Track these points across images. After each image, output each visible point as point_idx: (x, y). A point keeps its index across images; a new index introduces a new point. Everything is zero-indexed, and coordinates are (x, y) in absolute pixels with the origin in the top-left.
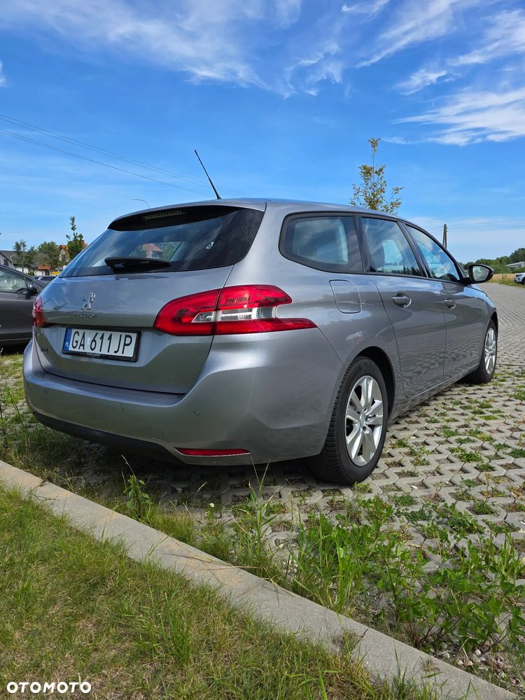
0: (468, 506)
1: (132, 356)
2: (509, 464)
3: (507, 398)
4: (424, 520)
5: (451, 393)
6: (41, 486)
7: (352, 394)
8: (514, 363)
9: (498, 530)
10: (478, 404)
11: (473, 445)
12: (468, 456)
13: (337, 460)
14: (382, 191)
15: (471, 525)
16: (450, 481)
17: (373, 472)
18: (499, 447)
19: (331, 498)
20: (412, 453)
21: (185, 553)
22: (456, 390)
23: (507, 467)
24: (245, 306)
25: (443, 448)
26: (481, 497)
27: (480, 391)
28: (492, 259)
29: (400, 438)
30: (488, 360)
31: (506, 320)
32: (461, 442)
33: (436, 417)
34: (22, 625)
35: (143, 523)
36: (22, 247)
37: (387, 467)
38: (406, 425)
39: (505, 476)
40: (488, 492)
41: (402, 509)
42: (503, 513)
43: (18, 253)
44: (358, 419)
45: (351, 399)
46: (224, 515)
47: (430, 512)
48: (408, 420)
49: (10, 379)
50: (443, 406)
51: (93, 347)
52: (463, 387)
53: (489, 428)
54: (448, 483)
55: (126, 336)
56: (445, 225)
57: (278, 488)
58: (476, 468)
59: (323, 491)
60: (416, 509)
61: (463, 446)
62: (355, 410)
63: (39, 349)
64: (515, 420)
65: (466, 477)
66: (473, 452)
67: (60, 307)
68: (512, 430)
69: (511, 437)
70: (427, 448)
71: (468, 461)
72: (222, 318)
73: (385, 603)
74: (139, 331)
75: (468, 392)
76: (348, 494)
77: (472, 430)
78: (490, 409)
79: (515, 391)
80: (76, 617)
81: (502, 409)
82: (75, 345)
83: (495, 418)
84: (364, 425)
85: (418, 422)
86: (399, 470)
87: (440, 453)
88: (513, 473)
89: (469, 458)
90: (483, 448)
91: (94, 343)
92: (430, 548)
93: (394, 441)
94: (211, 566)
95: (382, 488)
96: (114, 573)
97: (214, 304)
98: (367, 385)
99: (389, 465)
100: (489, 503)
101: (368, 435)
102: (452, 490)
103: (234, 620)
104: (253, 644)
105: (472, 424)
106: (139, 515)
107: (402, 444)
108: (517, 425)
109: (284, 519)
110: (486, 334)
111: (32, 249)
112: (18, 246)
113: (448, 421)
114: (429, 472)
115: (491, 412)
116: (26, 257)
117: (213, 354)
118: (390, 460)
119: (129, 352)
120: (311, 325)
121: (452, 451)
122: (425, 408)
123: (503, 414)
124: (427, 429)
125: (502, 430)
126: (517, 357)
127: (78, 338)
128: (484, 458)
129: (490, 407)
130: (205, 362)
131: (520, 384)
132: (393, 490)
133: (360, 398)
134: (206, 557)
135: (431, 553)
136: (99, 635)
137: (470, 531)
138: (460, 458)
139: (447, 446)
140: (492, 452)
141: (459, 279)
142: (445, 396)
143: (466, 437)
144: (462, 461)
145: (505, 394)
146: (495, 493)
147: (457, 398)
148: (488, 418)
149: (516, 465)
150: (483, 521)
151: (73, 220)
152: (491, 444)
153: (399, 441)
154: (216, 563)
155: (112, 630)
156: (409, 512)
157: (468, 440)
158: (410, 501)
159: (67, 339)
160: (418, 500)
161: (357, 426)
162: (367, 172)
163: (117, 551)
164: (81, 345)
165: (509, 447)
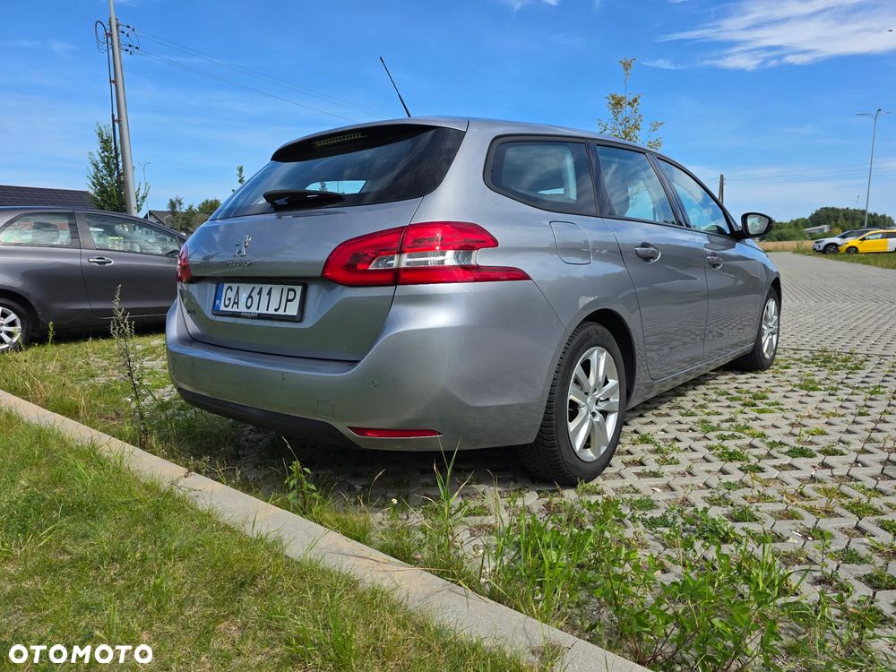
0: (725, 512)
1: (295, 314)
2: (785, 465)
3: (790, 388)
4: (666, 526)
5: (717, 381)
6: (186, 477)
7: (578, 370)
8: (802, 347)
9: (761, 540)
10: (751, 395)
11: (739, 442)
12: (731, 454)
13: (555, 451)
14: (637, 127)
15: (727, 533)
16: (705, 484)
17: (605, 472)
18: (773, 445)
19: (547, 499)
20: (657, 451)
21: (357, 552)
22: (723, 378)
23: (781, 468)
24: (438, 248)
25: (698, 445)
26: (744, 502)
27: (754, 380)
28: (784, 222)
29: (644, 433)
30: (766, 341)
31: (797, 295)
32: (723, 438)
33: (693, 410)
34: (151, 625)
35: (308, 519)
36: (177, 206)
37: (624, 466)
38: (653, 418)
39: (777, 478)
40: (753, 497)
41: (638, 513)
42: (771, 521)
43: (173, 213)
44: (585, 402)
45: (576, 375)
46: (412, 516)
47: (674, 518)
48: (656, 412)
49: (158, 360)
50: (703, 396)
51: (249, 305)
52: (731, 375)
53: (763, 423)
54: (701, 485)
55: (289, 290)
56: (722, 176)
57: (481, 488)
58: (740, 469)
59: (539, 492)
60: (657, 514)
61: (725, 443)
62: (581, 390)
63: (185, 311)
64: (797, 413)
65: (725, 479)
66: (739, 450)
67: (212, 256)
68: (792, 425)
69: (790, 433)
70: (677, 445)
71: (730, 460)
72: (408, 263)
73: (607, 619)
74: (304, 282)
75: (738, 381)
76: (570, 495)
77: (739, 425)
78: (765, 401)
79: (801, 380)
80: (216, 619)
81: (782, 401)
82: (227, 304)
83: (771, 412)
84: (594, 410)
85: (668, 415)
86: (639, 469)
87: (694, 451)
88: (787, 475)
89: (732, 457)
90: (752, 446)
91: (250, 300)
92: (669, 557)
93: (635, 437)
94: (388, 567)
95: (616, 490)
96: (267, 572)
97: (397, 245)
98: (599, 359)
99: (627, 464)
100: (753, 509)
101: (598, 423)
102: (707, 493)
103: (409, 625)
104: (430, 652)
105: (741, 419)
106: (304, 511)
107: (645, 440)
108: (799, 419)
109: (485, 522)
110: (765, 306)
111: (191, 207)
112: (173, 205)
113: (708, 414)
114: (679, 473)
115: (766, 404)
116: (183, 219)
117: (395, 309)
118: (628, 458)
119: (293, 310)
120: (523, 276)
121: (711, 449)
122: (679, 399)
123: (781, 407)
124: (680, 423)
125: (779, 425)
126: (807, 340)
127: (231, 294)
128: (750, 457)
129: (765, 398)
130: (385, 319)
131: (808, 373)
132: (629, 492)
133: (588, 375)
134: (382, 556)
135: (670, 563)
136: (243, 639)
137: (725, 540)
138: (720, 456)
139: (705, 442)
140: (763, 451)
141: (728, 232)
142: (708, 385)
143: (731, 433)
144: (723, 460)
145: (788, 383)
146: (763, 498)
147: (723, 388)
148: (762, 411)
149: (793, 466)
150: (743, 529)
151: (241, 170)
152: (762, 441)
153: (642, 436)
154: (394, 564)
155: (260, 634)
156: (648, 517)
157: (733, 437)
158: (651, 505)
159: (217, 296)
160: (660, 504)
161: (583, 411)
162: (618, 103)
163: (274, 548)
164: (234, 303)
165: (785, 445)
